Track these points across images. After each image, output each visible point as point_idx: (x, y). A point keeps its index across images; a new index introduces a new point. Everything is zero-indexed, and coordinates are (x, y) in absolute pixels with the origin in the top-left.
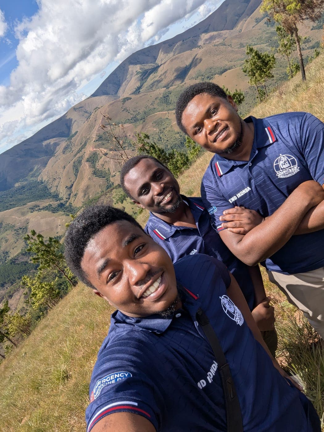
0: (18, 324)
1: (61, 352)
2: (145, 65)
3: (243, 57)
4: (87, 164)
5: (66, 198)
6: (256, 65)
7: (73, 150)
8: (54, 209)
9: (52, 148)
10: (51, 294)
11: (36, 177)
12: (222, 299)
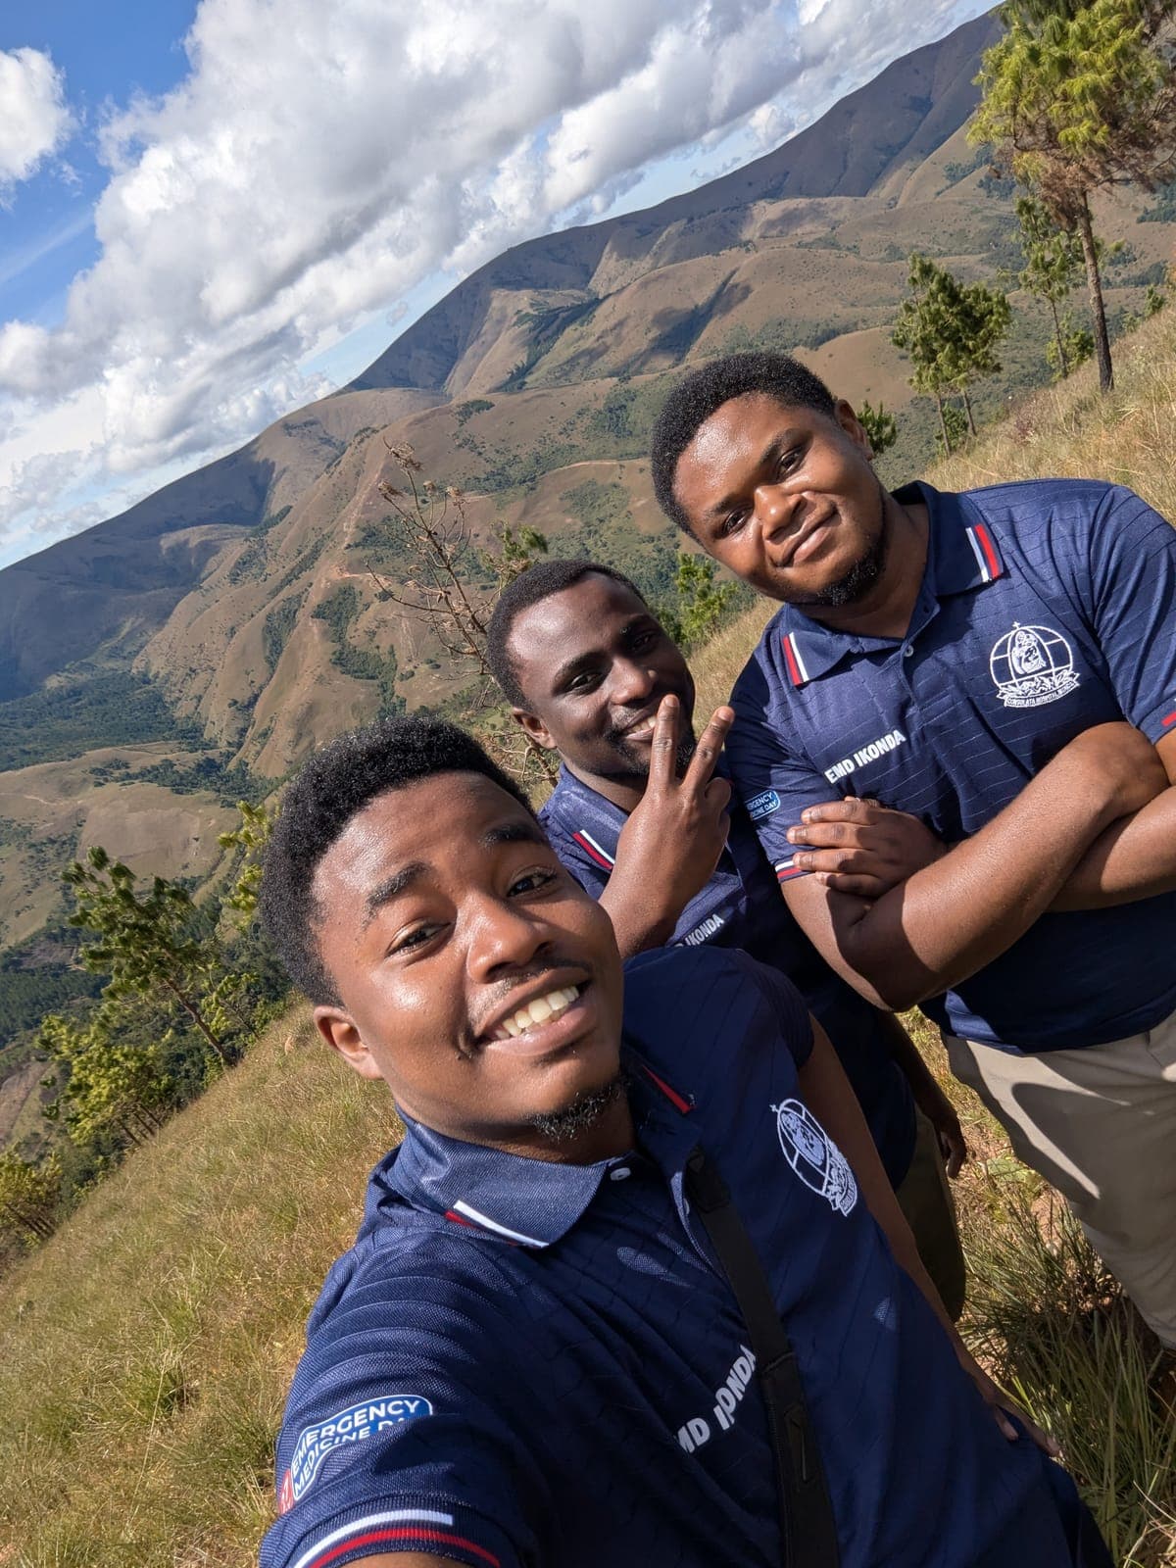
0: (10, 1195)
1: (165, 1304)
2: (551, 291)
3: (897, 292)
4: (315, 627)
5: (230, 744)
6: (940, 322)
7: (267, 571)
8: (182, 778)
9: (193, 561)
10: (142, 1091)
11: (125, 658)
12: (779, 1112)
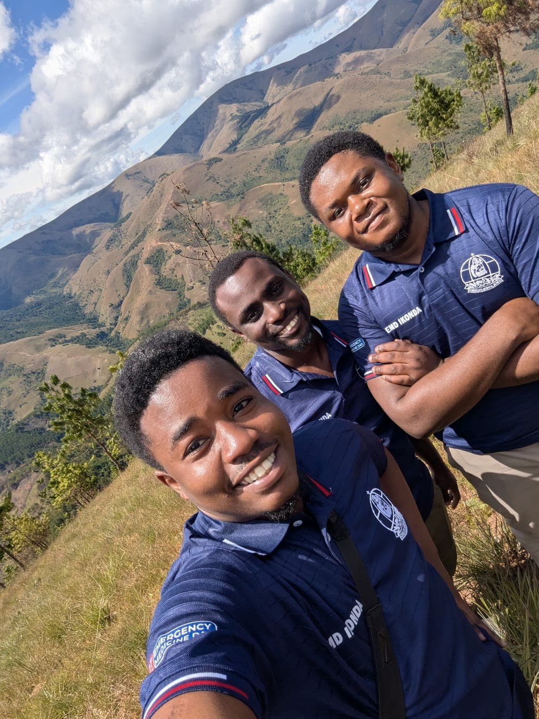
0: (27, 532)
1: (99, 578)
2: (246, 103)
3: (409, 93)
4: (147, 268)
5: (111, 324)
6: (430, 107)
7: (123, 243)
8: (90, 341)
9: (88, 240)
10: (83, 483)
11: (60, 287)
12: (370, 494)
